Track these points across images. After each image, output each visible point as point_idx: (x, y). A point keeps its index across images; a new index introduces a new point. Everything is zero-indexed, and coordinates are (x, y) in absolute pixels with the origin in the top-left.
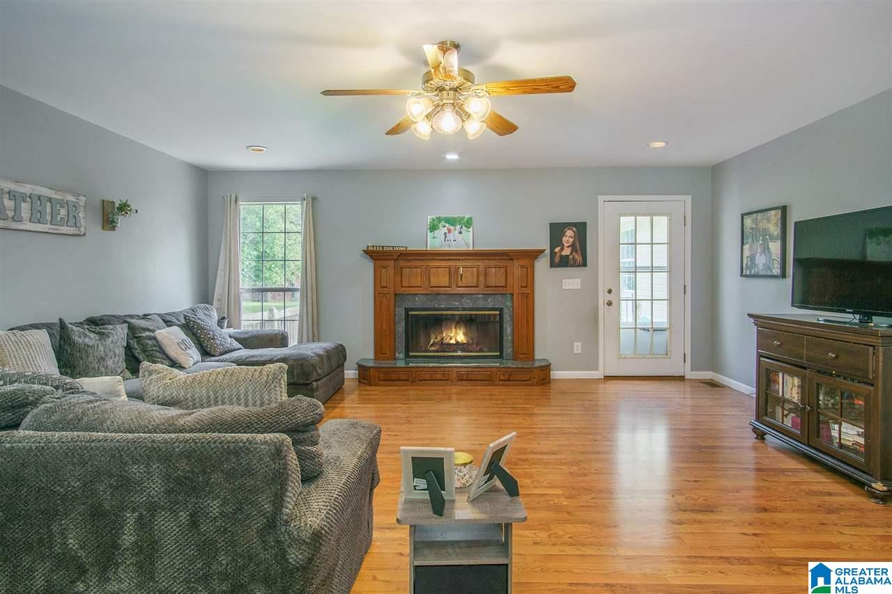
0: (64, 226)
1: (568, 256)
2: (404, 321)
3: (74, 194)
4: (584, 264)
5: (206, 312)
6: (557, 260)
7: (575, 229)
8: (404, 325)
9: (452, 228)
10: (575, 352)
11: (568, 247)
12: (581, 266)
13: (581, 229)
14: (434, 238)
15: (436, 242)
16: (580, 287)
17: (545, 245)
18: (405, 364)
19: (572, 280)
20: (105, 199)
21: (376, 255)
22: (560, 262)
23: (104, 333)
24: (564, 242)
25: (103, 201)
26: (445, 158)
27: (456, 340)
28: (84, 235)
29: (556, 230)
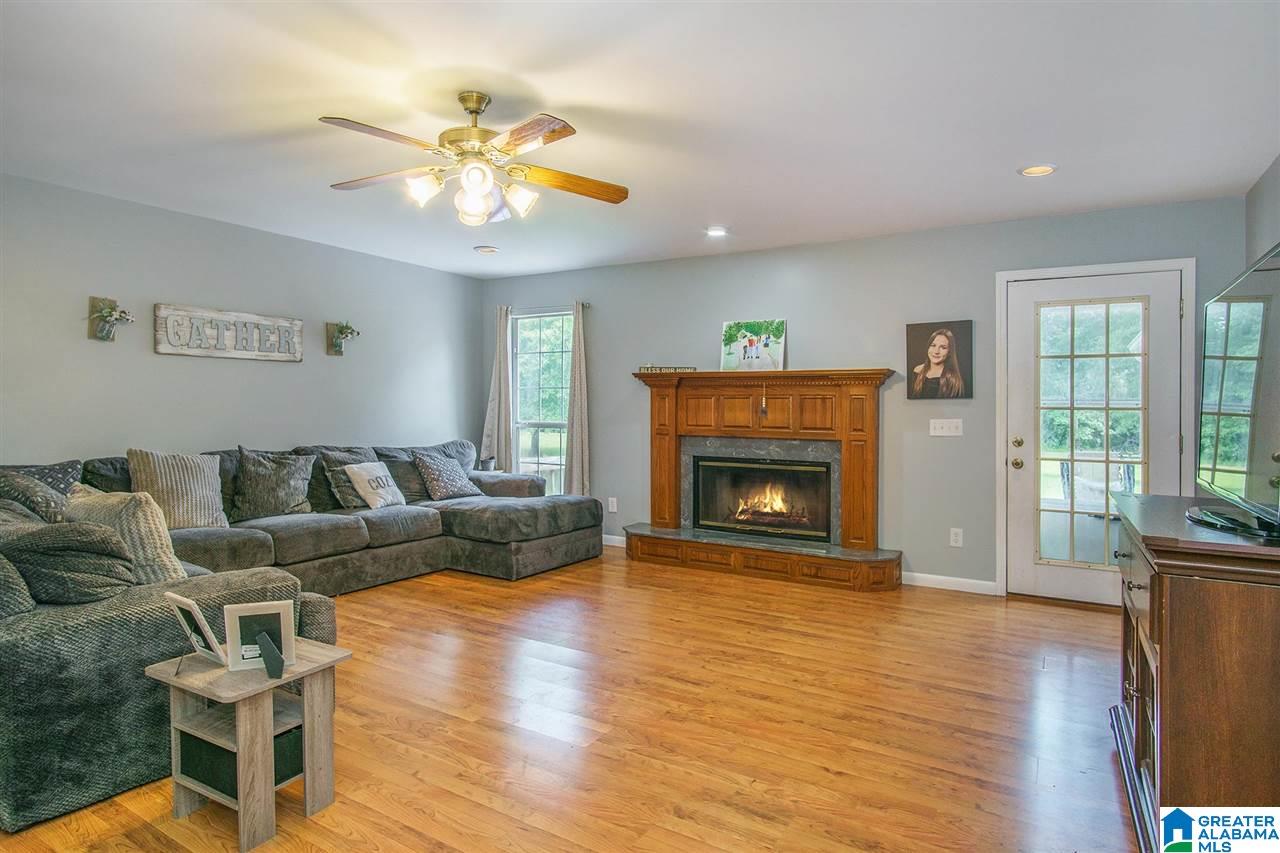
0: (274, 352)
1: (937, 380)
2: (692, 475)
3: (286, 318)
4: (968, 393)
5: (460, 449)
6: (918, 386)
7: (949, 333)
8: (692, 481)
9: (755, 338)
10: (953, 544)
11: (938, 364)
12: (962, 397)
13: (962, 333)
14: (729, 354)
15: (731, 360)
16: (960, 433)
17: (896, 360)
18: (694, 536)
19: (945, 422)
20: (329, 321)
21: (652, 379)
22: (924, 391)
23: (282, 463)
24: (931, 357)
25: (327, 324)
26: (706, 234)
27: (772, 508)
28: (301, 361)
29: (918, 337)
